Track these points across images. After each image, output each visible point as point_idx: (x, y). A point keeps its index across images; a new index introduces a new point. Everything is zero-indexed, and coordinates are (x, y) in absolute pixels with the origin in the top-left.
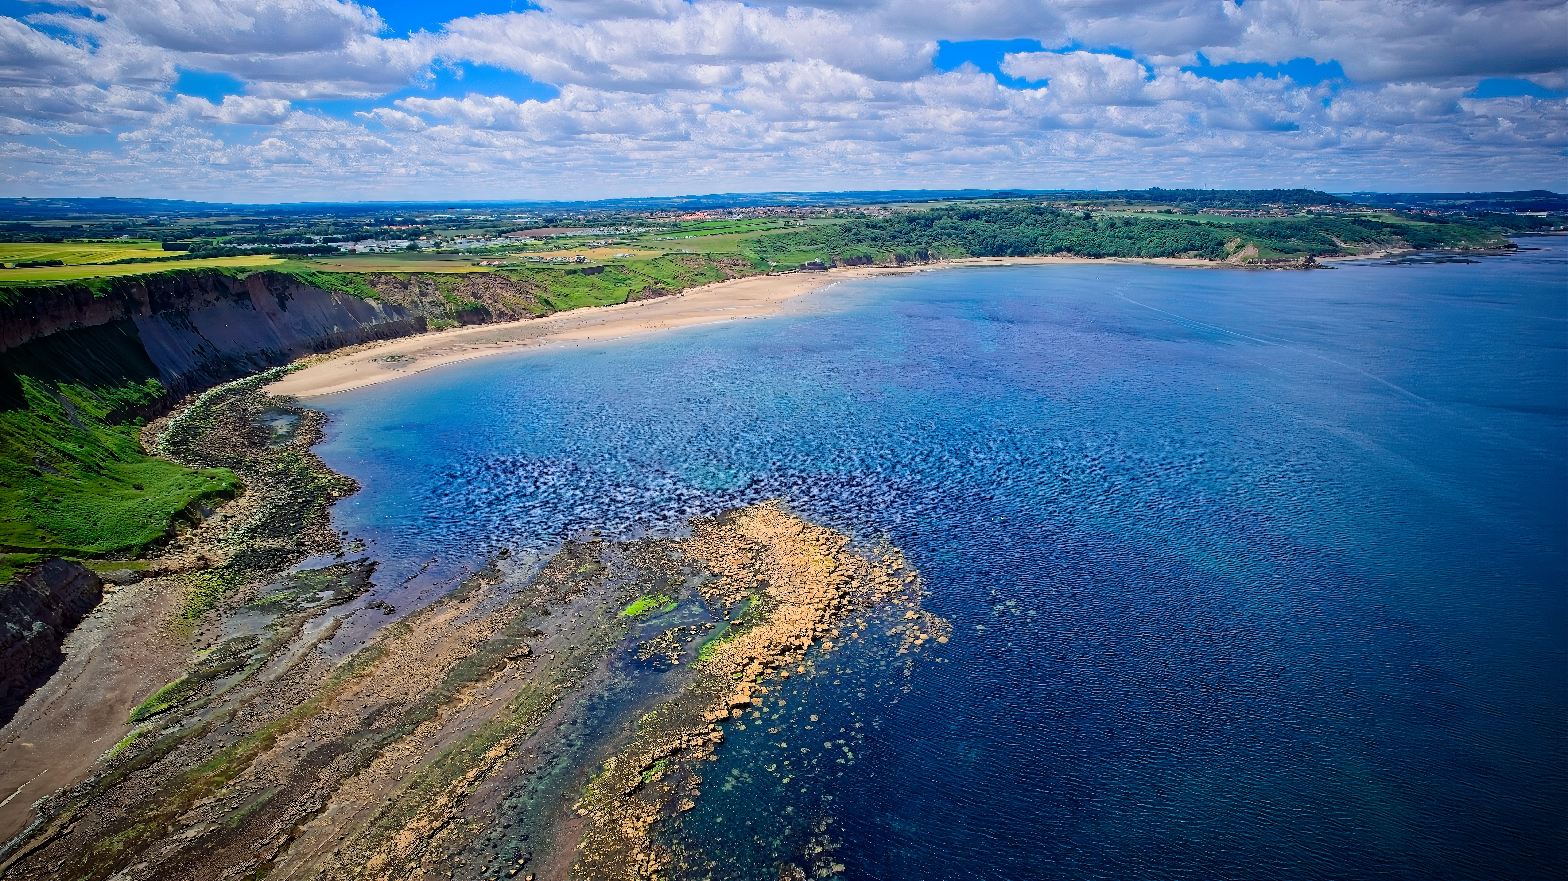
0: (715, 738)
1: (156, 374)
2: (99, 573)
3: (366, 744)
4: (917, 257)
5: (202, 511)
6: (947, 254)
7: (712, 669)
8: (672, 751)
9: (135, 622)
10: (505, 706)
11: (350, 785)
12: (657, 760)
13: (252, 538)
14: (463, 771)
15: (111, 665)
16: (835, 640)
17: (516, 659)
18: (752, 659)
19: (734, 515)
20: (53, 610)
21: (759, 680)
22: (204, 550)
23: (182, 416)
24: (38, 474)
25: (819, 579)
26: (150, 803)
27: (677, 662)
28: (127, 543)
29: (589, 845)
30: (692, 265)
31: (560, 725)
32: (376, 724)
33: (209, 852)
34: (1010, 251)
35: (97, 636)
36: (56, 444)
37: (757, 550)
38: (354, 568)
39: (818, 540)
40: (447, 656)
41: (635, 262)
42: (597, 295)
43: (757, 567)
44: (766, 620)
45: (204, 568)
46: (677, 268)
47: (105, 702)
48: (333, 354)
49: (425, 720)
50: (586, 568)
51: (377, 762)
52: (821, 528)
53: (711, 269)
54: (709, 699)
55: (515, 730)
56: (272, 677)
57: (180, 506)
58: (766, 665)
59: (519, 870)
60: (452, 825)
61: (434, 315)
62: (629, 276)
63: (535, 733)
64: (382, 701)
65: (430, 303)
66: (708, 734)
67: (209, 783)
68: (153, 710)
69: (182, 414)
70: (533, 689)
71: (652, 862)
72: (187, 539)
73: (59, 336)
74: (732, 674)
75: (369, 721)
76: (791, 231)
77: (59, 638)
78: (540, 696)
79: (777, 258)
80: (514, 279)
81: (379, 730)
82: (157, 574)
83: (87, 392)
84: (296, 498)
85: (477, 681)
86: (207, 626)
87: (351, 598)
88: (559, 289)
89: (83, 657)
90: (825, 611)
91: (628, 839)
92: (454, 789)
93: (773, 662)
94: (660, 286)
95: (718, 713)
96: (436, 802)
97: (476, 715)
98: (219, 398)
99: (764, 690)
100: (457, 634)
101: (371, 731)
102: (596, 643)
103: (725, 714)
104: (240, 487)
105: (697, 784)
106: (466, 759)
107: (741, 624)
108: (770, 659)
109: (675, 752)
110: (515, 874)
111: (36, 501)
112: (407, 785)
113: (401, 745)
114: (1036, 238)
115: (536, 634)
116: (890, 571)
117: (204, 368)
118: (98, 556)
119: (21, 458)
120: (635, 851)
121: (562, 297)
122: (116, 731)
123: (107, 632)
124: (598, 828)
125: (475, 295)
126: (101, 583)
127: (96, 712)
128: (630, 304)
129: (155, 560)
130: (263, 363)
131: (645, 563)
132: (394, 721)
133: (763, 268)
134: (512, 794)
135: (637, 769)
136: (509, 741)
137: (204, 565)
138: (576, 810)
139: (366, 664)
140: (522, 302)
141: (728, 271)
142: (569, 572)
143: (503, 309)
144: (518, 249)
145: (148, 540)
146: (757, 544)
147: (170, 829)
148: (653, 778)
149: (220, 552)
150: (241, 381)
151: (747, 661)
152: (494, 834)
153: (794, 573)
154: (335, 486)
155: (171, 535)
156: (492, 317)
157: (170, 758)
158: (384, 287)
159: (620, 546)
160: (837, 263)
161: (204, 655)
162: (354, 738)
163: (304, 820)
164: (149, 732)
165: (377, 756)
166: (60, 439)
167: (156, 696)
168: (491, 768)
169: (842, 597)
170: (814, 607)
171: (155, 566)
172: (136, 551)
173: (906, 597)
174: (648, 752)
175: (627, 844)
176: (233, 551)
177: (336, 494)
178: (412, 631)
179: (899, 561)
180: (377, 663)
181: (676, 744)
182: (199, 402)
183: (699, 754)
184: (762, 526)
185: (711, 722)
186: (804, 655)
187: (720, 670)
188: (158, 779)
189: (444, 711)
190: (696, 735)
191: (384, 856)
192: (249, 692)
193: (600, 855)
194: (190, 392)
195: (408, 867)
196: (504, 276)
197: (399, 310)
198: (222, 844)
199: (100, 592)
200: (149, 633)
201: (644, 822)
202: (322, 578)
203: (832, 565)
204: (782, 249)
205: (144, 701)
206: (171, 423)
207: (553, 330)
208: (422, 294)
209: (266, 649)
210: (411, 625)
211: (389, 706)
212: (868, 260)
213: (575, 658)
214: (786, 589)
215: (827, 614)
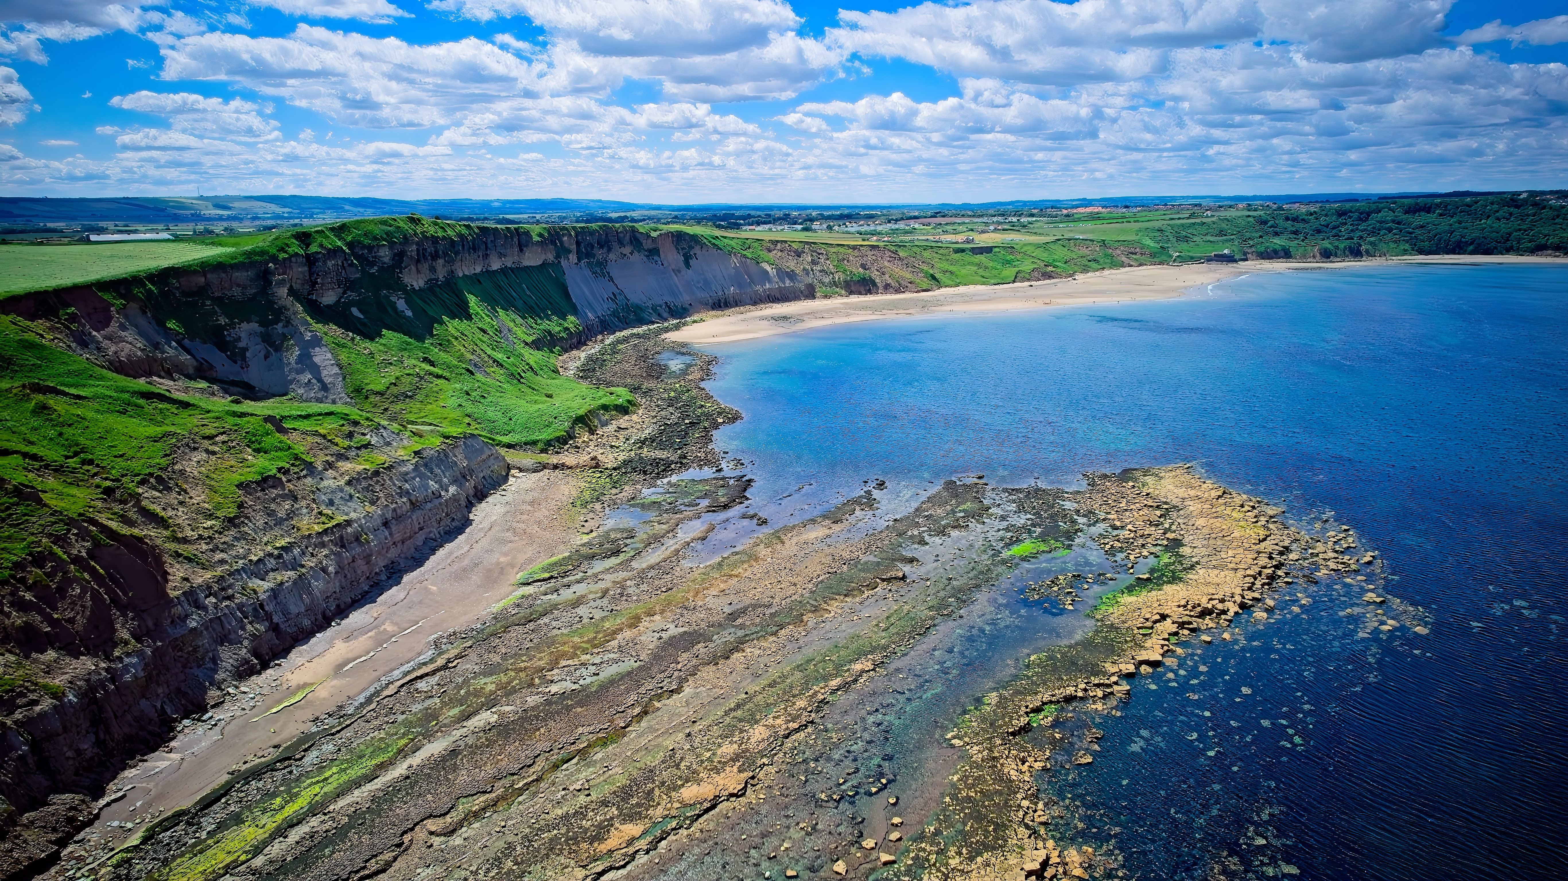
0: (1119, 692)
1: (575, 312)
2: (509, 459)
3: (728, 636)
4: (1347, 253)
5: (600, 421)
6: (1385, 250)
7: (1114, 619)
8: (1065, 697)
9: (532, 503)
10: (874, 623)
11: (707, 673)
12: (1046, 704)
13: (640, 448)
14: (826, 678)
15: (507, 534)
16: (1270, 611)
17: (888, 580)
18: (1164, 617)
19: (1138, 474)
20: (468, 480)
21: (1173, 640)
22: (598, 453)
23: (593, 351)
24: (472, 373)
25: (1247, 545)
26: (523, 655)
27: (1071, 607)
28: (534, 437)
29: (964, 778)
30: (1084, 251)
31: (934, 650)
32: (740, 621)
33: (569, 709)
34: (1471, 248)
35: (500, 510)
36: (489, 351)
37: (1167, 510)
38: (732, 482)
39: (1242, 506)
40: (815, 568)
41: (1025, 245)
42: (983, 274)
43: (1167, 526)
44: (1180, 579)
45: (595, 467)
46: (1069, 253)
47: (498, 564)
48: (727, 312)
49: (789, 624)
50: (968, 506)
51: (736, 655)
52: (1245, 497)
53: (1106, 255)
54: (1112, 650)
55: (885, 648)
56: (644, 566)
57: (581, 412)
58: (1182, 625)
59: (880, 790)
60: (810, 729)
61: (823, 283)
62: (1019, 257)
63: (906, 655)
64: (747, 602)
65: (820, 271)
66: (1109, 686)
67: (576, 647)
68: (537, 577)
69: (593, 349)
70: (905, 611)
71: (1040, 813)
72: (584, 442)
73: (504, 271)
74: (1138, 628)
75: (733, 616)
76: (1198, 221)
77: (470, 505)
78: (913, 619)
79: (1180, 248)
80: (902, 254)
81: (742, 627)
82: (555, 467)
83: (519, 320)
84: (683, 419)
85: (846, 596)
86: (591, 515)
87: (726, 507)
88: (945, 266)
89: (486, 524)
90: (1255, 579)
91: (1011, 781)
92: (816, 693)
93: (1190, 623)
94: (1050, 269)
95: (1123, 667)
96: (794, 704)
97: (843, 627)
98: (626, 340)
99: (1179, 651)
100: (827, 551)
101: (734, 626)
102: (976, 577)
103: (1131, 668)
104: (635, 405)
105: (1096, 738)
106: (830, 667)
107: (1148, 579)
108: (1186, 619)
109: (1069, 699)
110: (876, 793)
111: (468, 394)
112: (766, 682)
113: (764, 644)
114: (1510, 234)
115: (912, 560)
116: (1337, 548)
117: (615, 314)
118: (510, 446)
119: (461, 358)
120: (1019, 796)
121: (948, 274)
122: (504, 589)
123: (508, 508)
124: (975, 762)
125: (863, 266)
126: (509, 468)
127: (489, 571)
128: (1016, 284)
129: (556, 456)
130: (665, 315)
131: (1034, 508)
132: (758, 620)
133: (1164, 258)
134: (877, 710)
135: (1023, 709)
136: (878, 657)
137: (596, 465)
138: (950, 740)
139: (735, 565)
140: (909, 276)
141: (1124, 259)
142: (949, 508)
143: (890, 281)
144: (906, 232)
145: (551, 437)
146: (1166, 503)
147: (537, 681)
148: (1042, 722)
149: (610, 456)
150: (645, 328)
151: (1158, 617)
152: (855, 746)
153: (1214, 536)
154: (720, 414)
155: (570, 436)
156: (878, 288)
157: (545, 620)
158: (779, 254)
159: (1005, 490)
160: (1249, 256)
161: (586, 539)
162: (716, 630)
163: (659, 697)
164: (531, 595)
165: (736, 649)
166: (493, 349)
167: (540, 566)
168: (856, 680)
169: (1277, 567)
170: (1240, 573)
171: (554, 460)
172: (540, 446)
173: (1364, 578)
174: (1036, 694)
175: (1011, 787)
176: (622, 457)
177: (720, 420)
178: (783, 543)
179: (1350, 540)
180: (746, 566)
181: (1070, 691)
182: (607, 342)
183: (1099, 706)
184: (1171, 487)
185: (1113, 674)
186: (1230, 621)
187: (1124, 622)
188: (532, 637)
189: (810, 619)
190: (1095, 685)
191: (735, 746)
192: (622, 575)
193: (976, 792)
194: (601, 333)
195: (759, 763)
196: (894, 252)
197: (792, 275)
198: (581, 704)
199: (507, 475)
200: (542, 513)
201: (1031, 767)
202: (700, 487)
203: (1262, 533)
204: (1186, 239)
205: (531, 568)
206: (583, 355)
207: (939, 303)
208: (814, 262)
209: (642, 541)
210: (783, 537)
211: (755, 607)
212: (1286, 254)
213: (953, 588)
214: (1204, 552)
215: (1258, 584)
